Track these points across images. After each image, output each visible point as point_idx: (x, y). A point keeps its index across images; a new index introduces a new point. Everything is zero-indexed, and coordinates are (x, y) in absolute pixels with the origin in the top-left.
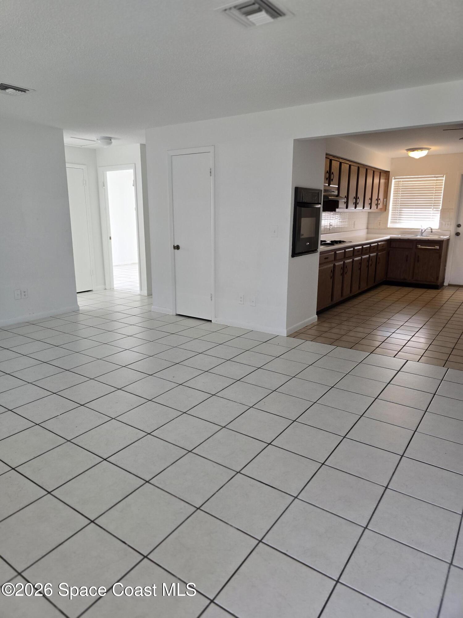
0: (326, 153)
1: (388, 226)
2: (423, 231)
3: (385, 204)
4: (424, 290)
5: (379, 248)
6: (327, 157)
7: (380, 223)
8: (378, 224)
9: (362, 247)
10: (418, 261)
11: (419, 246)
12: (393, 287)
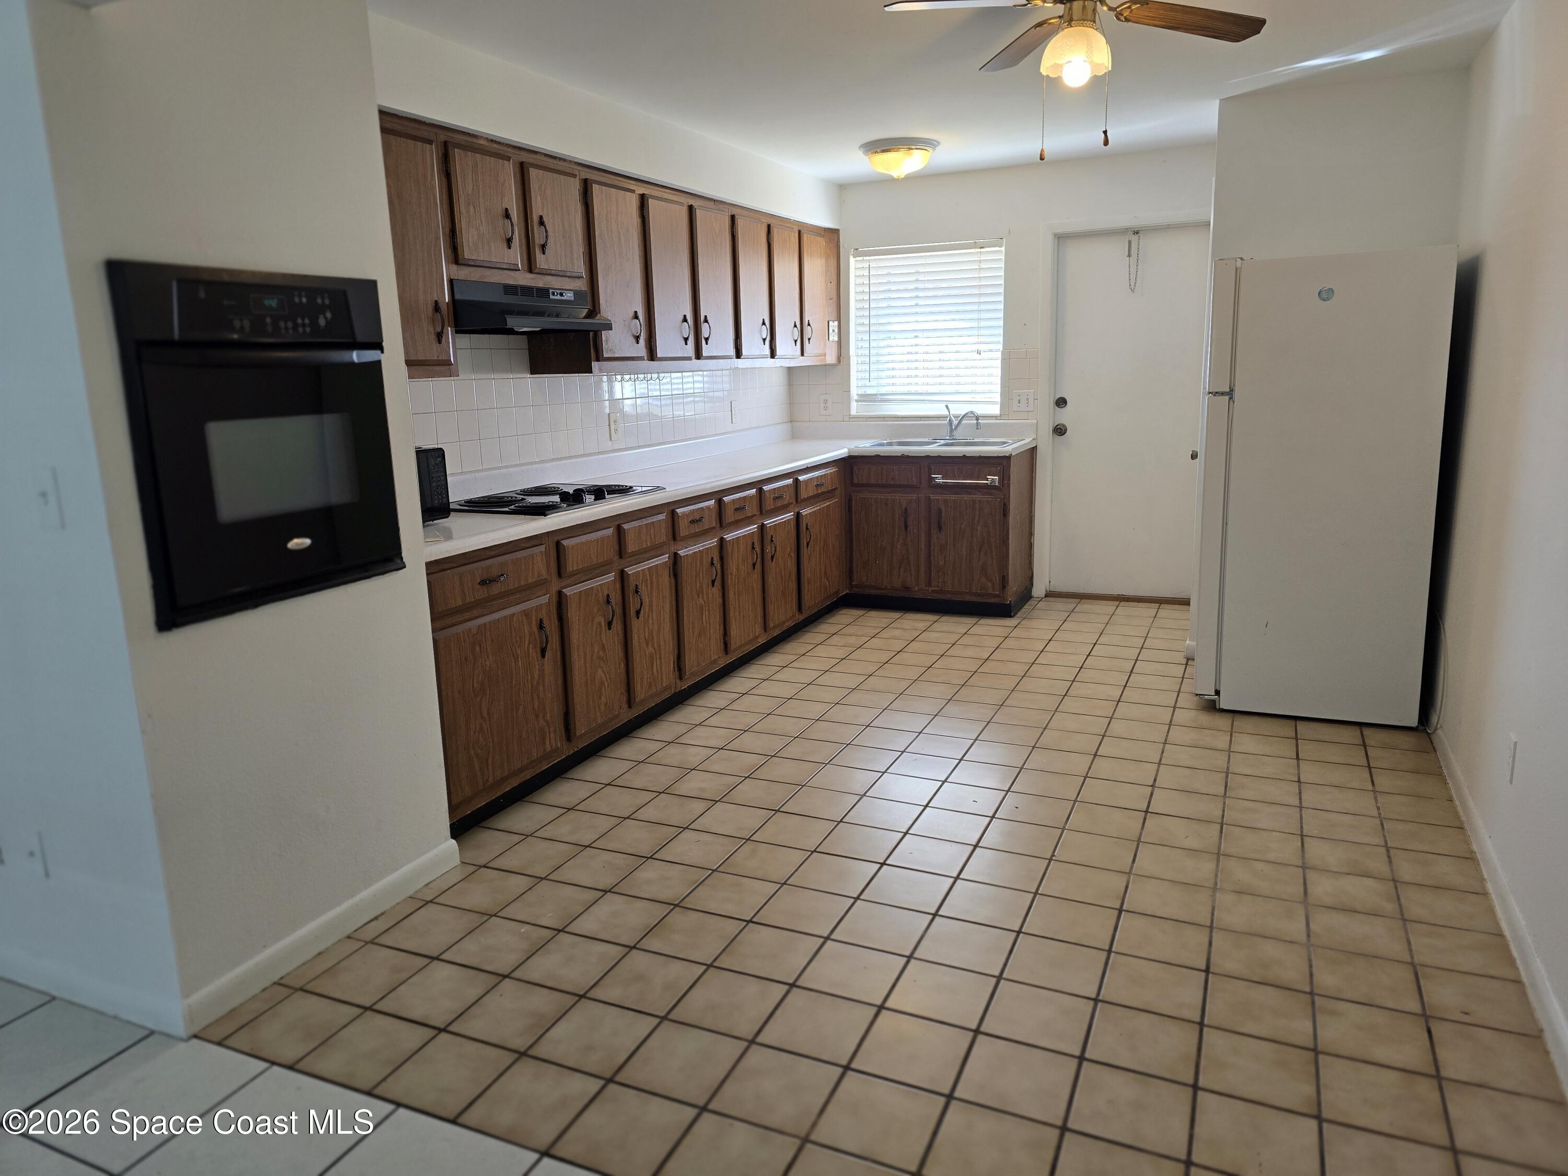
0: (379, 106)
1: (853, 412)
2: (955, 422)
3: (836, 339)
4: (968, 621)
5: (804, 494)
6: (388, 125)
7: (826, 401)
8: (822, 405)
9: (760, 491)
10: (940, 528)
11: (939, 479)
12: (874, 613)
